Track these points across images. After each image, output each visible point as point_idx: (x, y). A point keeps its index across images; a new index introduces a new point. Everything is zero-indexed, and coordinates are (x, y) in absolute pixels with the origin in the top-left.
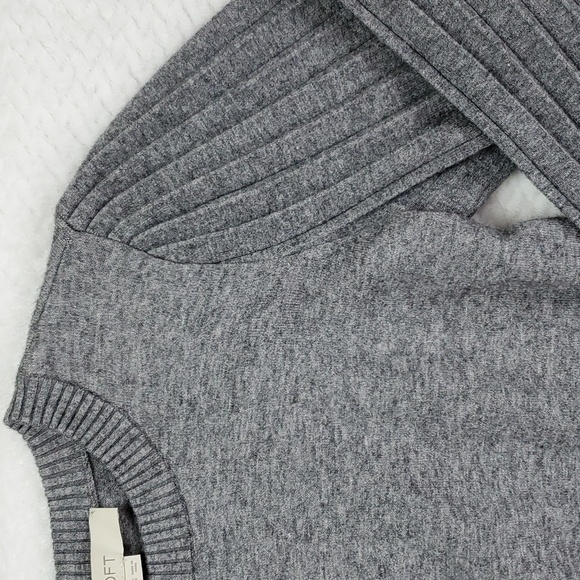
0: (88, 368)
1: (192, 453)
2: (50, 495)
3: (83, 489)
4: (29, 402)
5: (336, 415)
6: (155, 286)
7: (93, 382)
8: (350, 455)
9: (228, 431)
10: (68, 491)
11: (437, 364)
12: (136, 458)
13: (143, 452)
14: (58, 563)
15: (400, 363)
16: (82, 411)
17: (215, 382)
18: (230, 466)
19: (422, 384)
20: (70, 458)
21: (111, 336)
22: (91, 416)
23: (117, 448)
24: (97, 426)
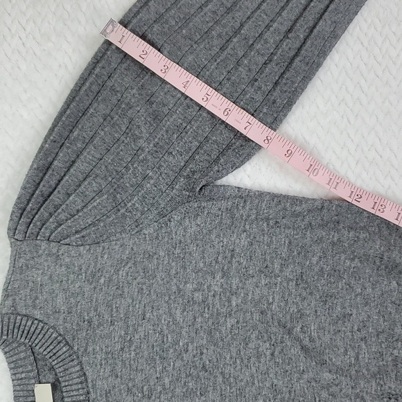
0: (34, 307)
1: (90, 349)
2: (14, 378)
3: (31, 374)
4: (5, 328)
5: (165, 327)
7: (37, 314)
8: (171, 350)
9: (109, 336)
10: (23, 375)
11: (217, 297)
12: (60, 353)
13: (65, 349)
15: (198, 296)
16: (32, 329)
17: (102, 309)
18: (110, 356)
19: (208, 309)
20: (24, 358)
21: (46, 289)
22: (38, 331)
23: (51, 347)
24: (40, 336)
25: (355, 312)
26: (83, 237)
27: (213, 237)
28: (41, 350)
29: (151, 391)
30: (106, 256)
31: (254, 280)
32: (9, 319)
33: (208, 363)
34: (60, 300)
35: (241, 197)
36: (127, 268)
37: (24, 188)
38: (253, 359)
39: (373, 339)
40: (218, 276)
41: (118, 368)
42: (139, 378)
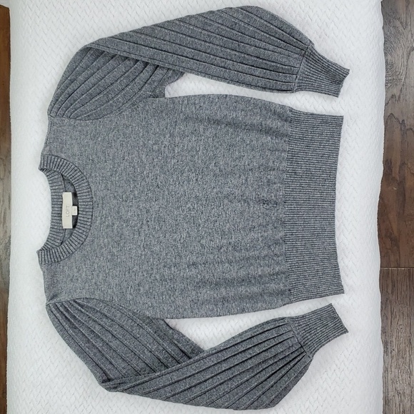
0: (61, 152)
1: (93, 175)
3: (61, 187)
5: (136, 164)
6: (80, 128)
7: (63, 156)
8: (139, 176)
9: (104, 168)
10: (57, 187)
11: (167, 148)
13: (79, 174)
15: (156, 147)
17: (100, 154)
18: (104, 178)
19: (161, 154)
23: (71, 173)
24: (65, 168)
29: (127, 198)
31: (189, 138)
33: (160, 183)
38: (185, 182)
40: (167, 136)
41: (109, 185)
42: (120, 191)
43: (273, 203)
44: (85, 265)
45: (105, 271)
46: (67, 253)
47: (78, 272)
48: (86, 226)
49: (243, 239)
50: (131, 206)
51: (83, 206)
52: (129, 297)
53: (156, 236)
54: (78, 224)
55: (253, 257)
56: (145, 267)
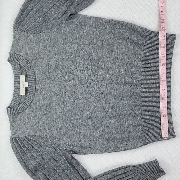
0: (20, 52)
1: (36, 65)
2: (14, 72)
3: (19, 72)
4: (11, 57)
5: (59, 60)
7: (21, 54)
8: (61, 67)
9: (42, 62)
10: (17, 72)
11: (76, 51)
12: (27, 66)
13: (29, 65)
14: (15, 83)
15: (70, 50)
16: (19, 58)
17: (40, 53)
18: (42, 68)
19: (73, 55)
21: (24, 46)
22: (21, 59)
23: (25, 64)
25: (119, 56)
26: (34, 31)
27: (75, 32)
28: (22, 65)
29: (54, 79)
30: (41, 37)
31: (88, 46)
32: (12, 55)
33: (72, 71)
34: (28, 50)
35: (84, 18)
36: (48, 41)
37: (18, 15)
39: (125, 66)
40: (76, 44)
41: (45, 72)
42: (51, 75)
43: (134, 85)
44: (32, 116)
45: (42, 120)
46: (23, 109)
47: (28, 120)
48: (32, 94)
49: (117, 104)
50: (57, 84)
51: (31, 83)
52: (56, 136)
53: (70, 101)
54: (28, 93)
55: (123, 114)
56: (64, 119)
